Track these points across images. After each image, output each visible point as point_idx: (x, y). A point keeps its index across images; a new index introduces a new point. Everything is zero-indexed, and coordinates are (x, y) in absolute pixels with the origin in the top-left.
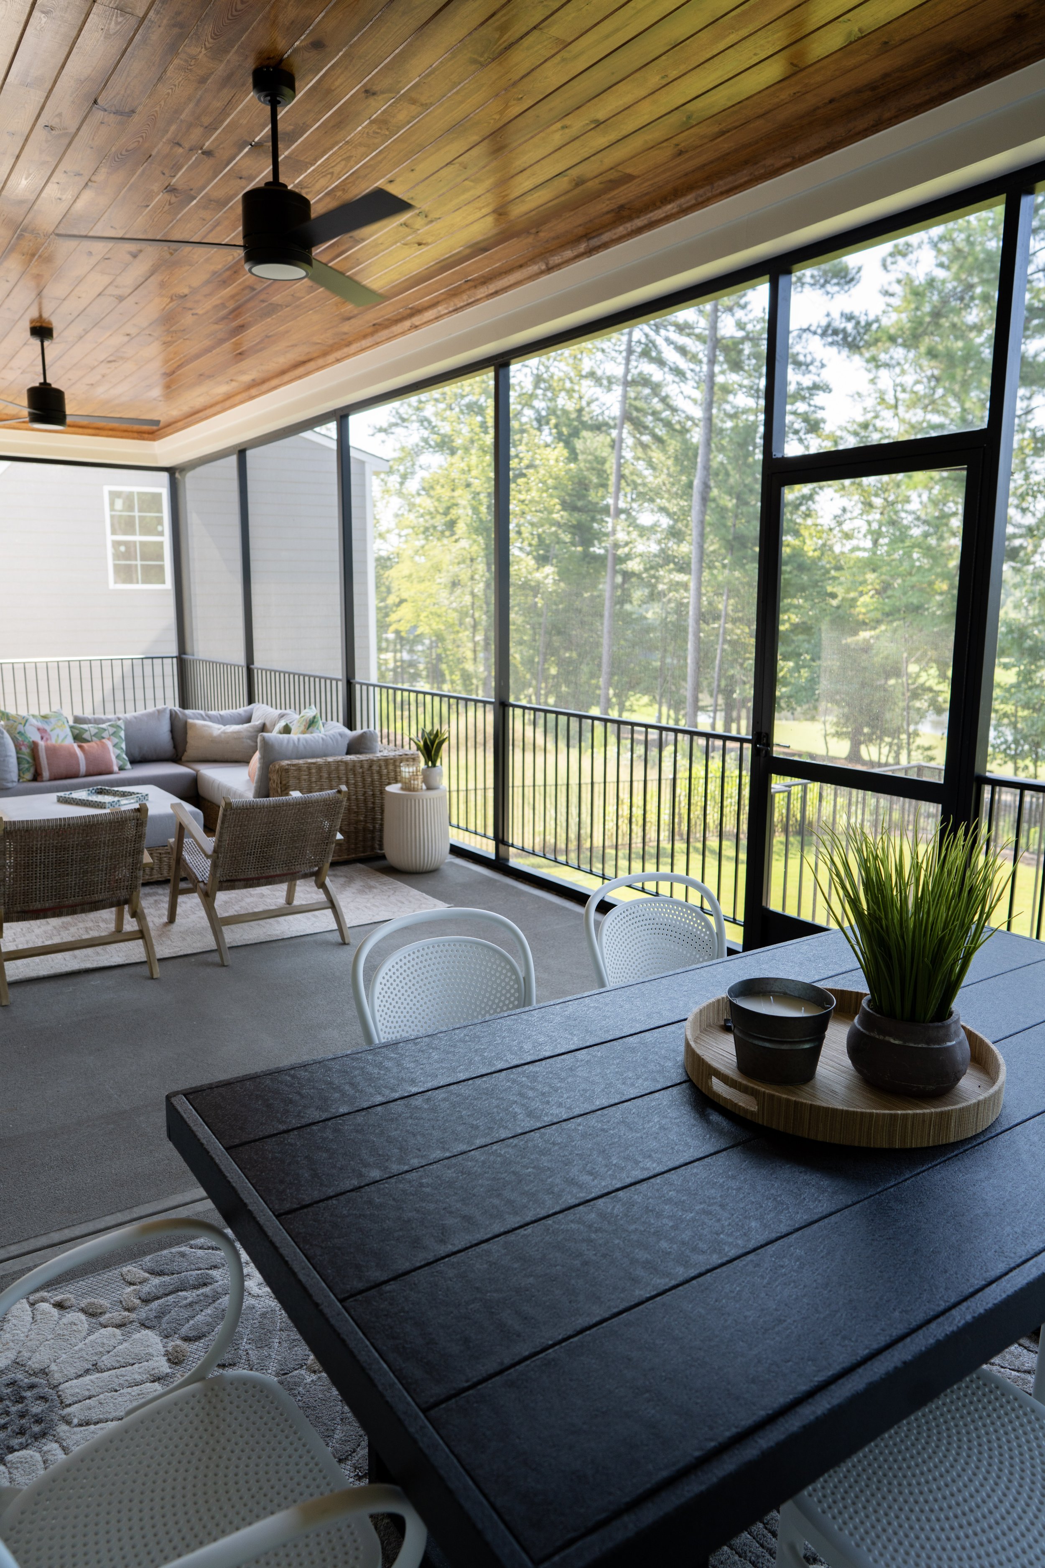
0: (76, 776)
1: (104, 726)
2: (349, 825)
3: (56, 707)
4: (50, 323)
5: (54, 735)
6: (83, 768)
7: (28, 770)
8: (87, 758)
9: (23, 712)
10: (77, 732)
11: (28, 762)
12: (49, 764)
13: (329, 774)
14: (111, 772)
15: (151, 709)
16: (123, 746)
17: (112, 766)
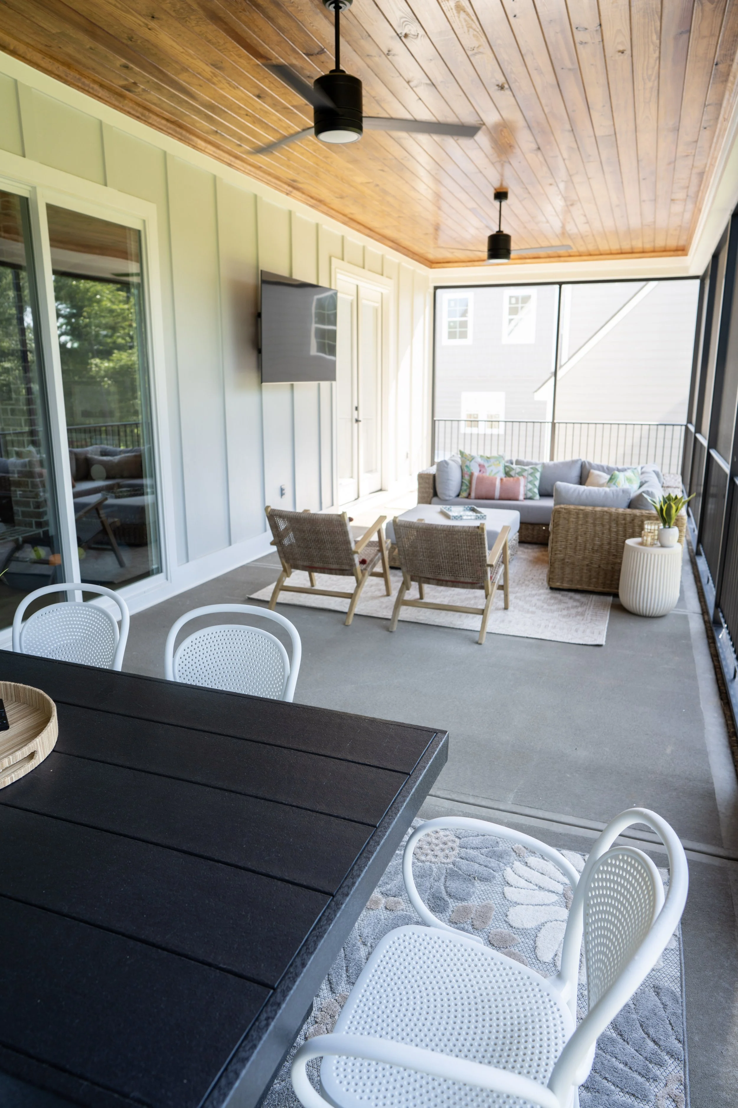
0: (493, 499)
1: (526, 468)
2: (608, 564)
3: (501, 453)
4: (507, 188)
5: (489, 470)
6: (497, 494)
7: (465, 490)
8: (501, 488)
9: (474, 454)
10: (507, 469)
11: (467, 486)
12: (476, 488)
13: (595, 519)
14: (517, 499)
15: (568, 459)
16: (537, 483)
17: (518, 495)
